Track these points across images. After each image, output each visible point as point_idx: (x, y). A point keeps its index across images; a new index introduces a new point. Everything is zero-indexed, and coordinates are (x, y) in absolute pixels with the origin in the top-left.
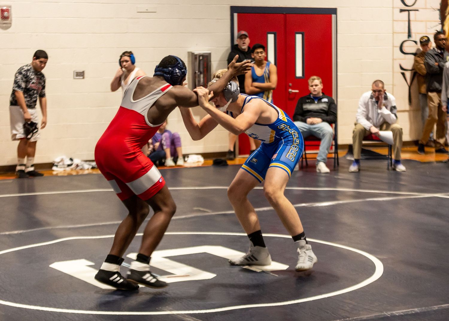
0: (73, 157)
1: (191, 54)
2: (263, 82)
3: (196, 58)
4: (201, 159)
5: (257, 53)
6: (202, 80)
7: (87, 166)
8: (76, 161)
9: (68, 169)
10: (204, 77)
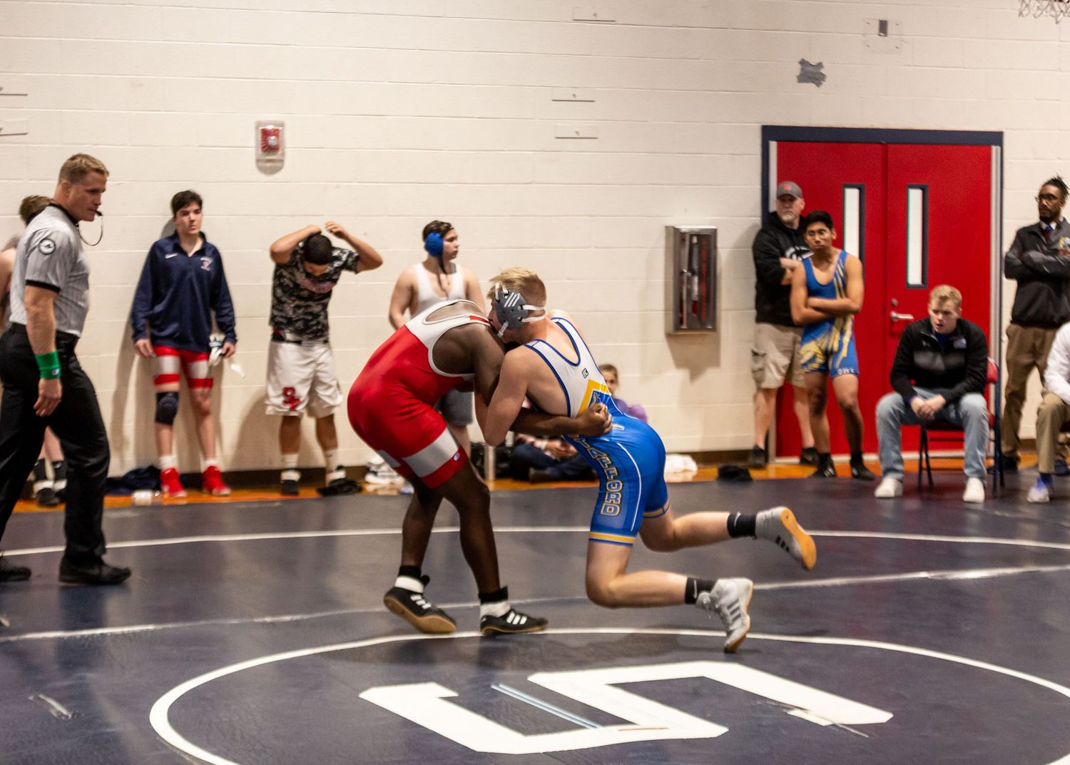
1: (672, 231)
2: (833, 296)
3: (683, 240)
4: (692, 466)
6: (696, 288)
10: (700, 283)
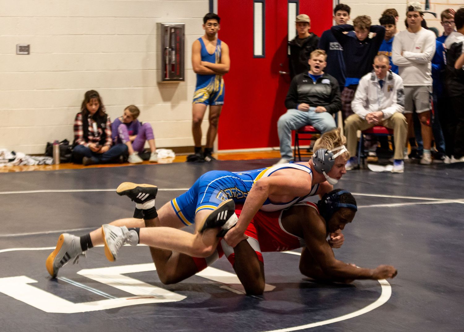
0: (15, 151)
1: (160, 25)
2: (213, 61)
3: (167, 31)
4: (172, 154)
5: (209, 24)
6: (174, 57)
7: (32, 161)
8: (20, 155)
9: (10, 165)
10: (176, 54)
